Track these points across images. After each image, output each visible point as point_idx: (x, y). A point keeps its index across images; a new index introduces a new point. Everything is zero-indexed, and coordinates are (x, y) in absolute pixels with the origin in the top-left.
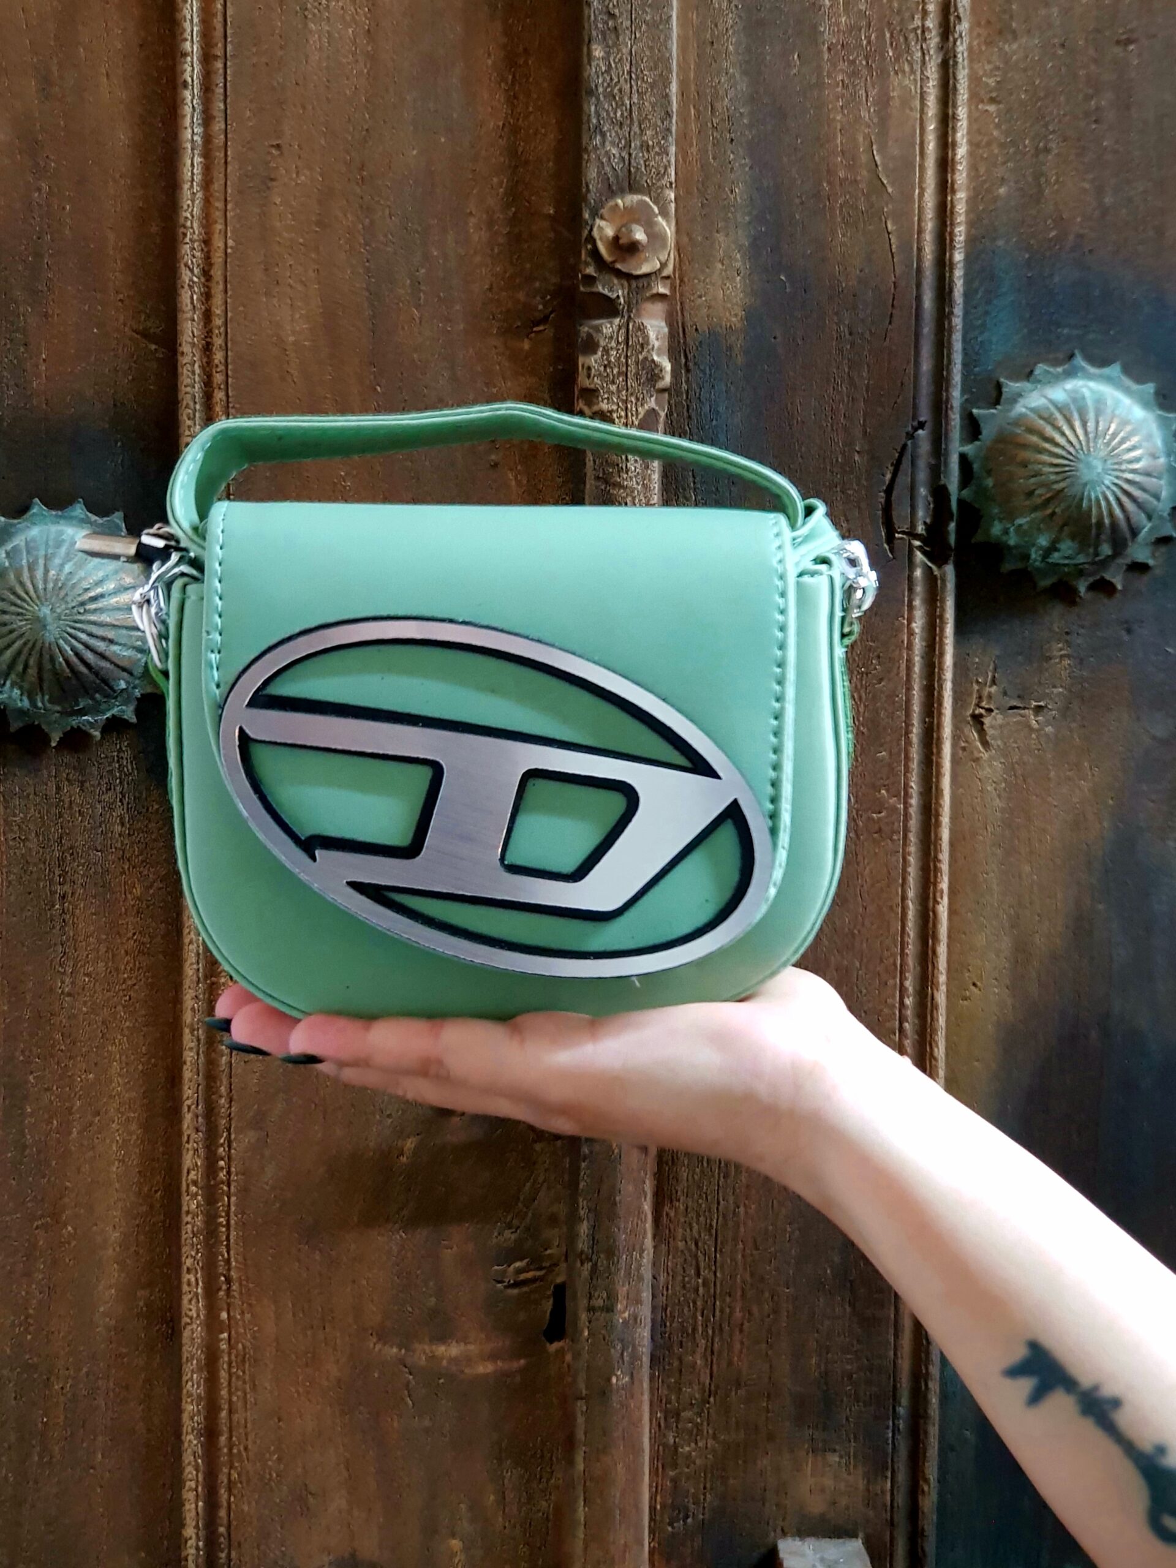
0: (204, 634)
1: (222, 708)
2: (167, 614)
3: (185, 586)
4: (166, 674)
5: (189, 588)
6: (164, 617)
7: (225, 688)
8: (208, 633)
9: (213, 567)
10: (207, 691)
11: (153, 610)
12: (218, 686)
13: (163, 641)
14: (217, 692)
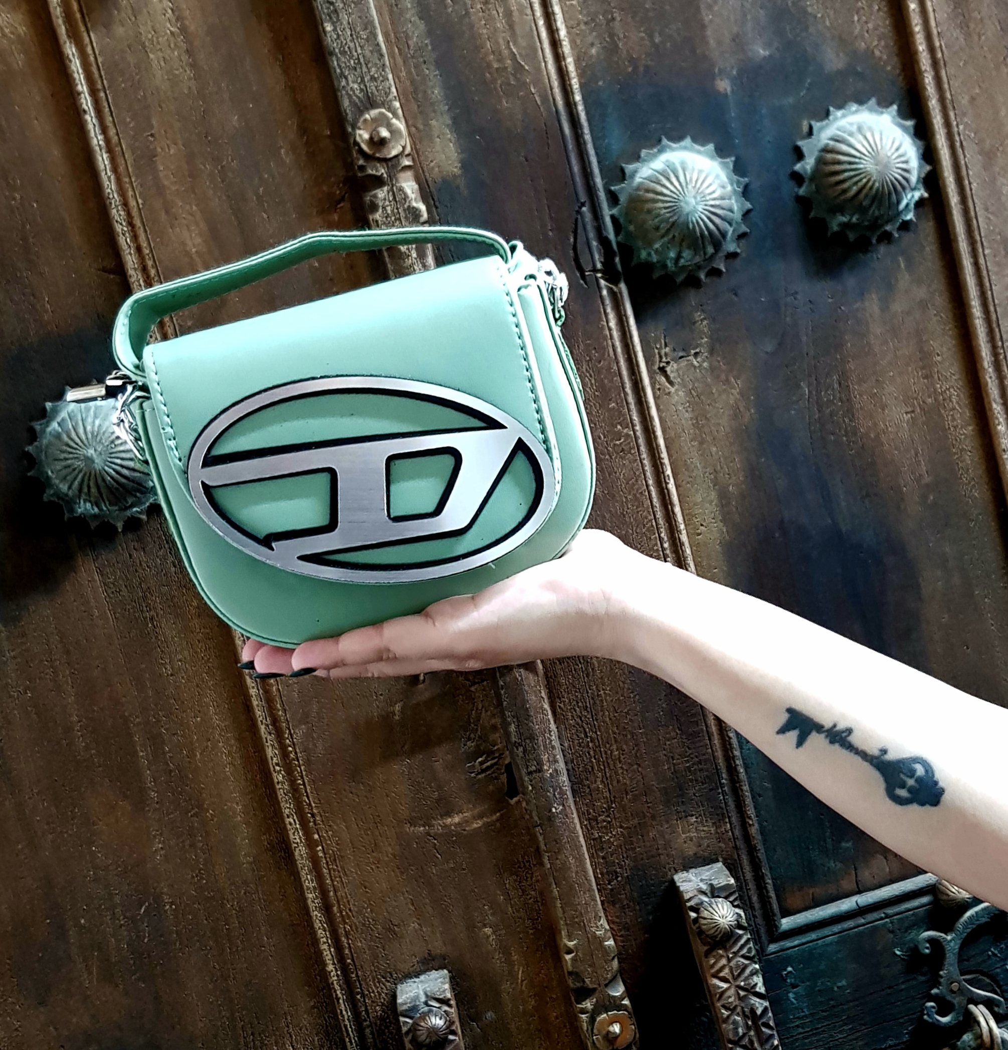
0: (162, 431)
1: (186, 472)
2: (136, 425)
3: (141, 404)
4: (146, 462)
5: (144, 405)
6: (135, 427)
7: (184, 460)
8: (164, 429)
9: (154, 387)
10: (174, 465)
11: (127, 425)
12: (180, 460)
13: (139, 442)
14: (181, 464)
